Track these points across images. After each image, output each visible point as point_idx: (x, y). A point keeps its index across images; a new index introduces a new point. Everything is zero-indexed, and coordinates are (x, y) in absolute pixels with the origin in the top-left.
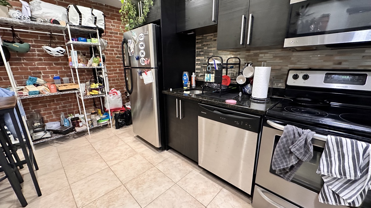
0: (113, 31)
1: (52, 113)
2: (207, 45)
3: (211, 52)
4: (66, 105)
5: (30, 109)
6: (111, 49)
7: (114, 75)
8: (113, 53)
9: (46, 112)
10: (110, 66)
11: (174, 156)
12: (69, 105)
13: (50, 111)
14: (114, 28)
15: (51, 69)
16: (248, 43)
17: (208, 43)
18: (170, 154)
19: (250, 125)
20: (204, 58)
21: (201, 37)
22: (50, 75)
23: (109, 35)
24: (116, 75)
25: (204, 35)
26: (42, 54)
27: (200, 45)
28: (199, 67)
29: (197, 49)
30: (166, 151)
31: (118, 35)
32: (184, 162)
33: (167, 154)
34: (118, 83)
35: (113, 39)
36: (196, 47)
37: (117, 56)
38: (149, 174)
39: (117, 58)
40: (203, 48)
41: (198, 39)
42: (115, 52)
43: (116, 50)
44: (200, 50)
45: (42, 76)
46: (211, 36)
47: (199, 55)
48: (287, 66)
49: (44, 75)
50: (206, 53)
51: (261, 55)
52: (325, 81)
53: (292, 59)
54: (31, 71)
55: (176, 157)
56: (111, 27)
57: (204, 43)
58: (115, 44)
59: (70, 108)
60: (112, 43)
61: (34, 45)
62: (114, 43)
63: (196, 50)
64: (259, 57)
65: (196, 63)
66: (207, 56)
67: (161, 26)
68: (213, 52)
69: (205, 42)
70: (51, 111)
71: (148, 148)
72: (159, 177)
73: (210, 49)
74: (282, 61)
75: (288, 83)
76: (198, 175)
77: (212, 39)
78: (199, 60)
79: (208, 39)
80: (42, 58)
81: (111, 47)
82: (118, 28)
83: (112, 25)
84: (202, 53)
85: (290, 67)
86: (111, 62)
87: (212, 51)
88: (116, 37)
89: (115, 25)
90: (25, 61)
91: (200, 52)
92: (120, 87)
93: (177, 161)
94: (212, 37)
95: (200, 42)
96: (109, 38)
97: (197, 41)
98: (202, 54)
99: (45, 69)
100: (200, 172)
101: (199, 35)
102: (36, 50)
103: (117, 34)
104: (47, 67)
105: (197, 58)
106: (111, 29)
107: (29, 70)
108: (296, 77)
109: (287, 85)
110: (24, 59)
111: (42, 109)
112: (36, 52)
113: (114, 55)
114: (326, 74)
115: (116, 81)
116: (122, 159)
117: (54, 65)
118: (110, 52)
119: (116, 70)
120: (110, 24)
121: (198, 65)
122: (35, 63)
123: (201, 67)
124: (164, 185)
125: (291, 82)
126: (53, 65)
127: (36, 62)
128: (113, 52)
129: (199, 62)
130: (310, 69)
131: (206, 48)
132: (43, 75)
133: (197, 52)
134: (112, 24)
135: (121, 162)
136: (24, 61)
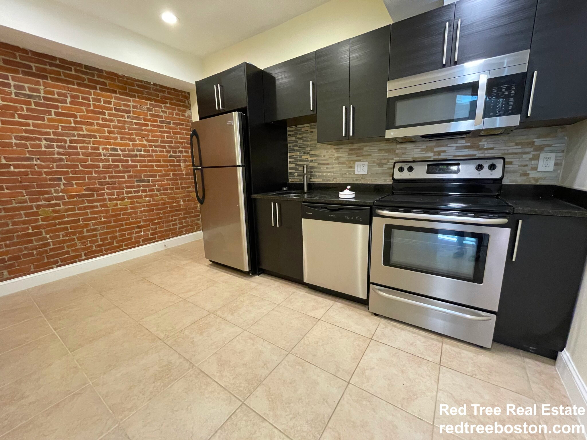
0: (164, 120)
1: (76, 239)
2: (302, 138)
3: (308, 147)
4: (96, 227)
5: (44, 233)
6: (162, 144)
7: (166, 182)
8: (164, 151)
9: (67, 238)
10: (160, 170)
11: (270, 280)
12: (101, 227)
13: (73, 237)
14: (165, 115)
15: (75, 174)
16: (351, 135)
17: (303, 136)
18: (263, 279)
19: (360, 218)
20: (298, 154)
21: (294, 129)
22: (74, 182)
23: (160, 125)
24: (169, 182)
25: (298, 126)
26: (63, 151)
27: (293, 139)
28: (294, 165)
29: (289, 143)
30: (257, 276)
31: (172, 125)
32: (283, 284)
33: (259, 280)
34: (171, 194)
35: (164, 130)
36: (288, 140)
37: (169, 154)
38: (242, 300)
39: (170, 157)
40: (298, 142)
41: (290, 131)
42: (167, 148)
43: (168, 146)
44: (294, 144)
45: (62, 184)
46: (307, 127)
47: (293, 151)
48: (393, 159)
49: (66, 182)
50: (302, 148)
51: (365, 149)
52: (428, 172)
53: (397, 151)
54: (48, 177)
55: (273, 281)
56: (161, 114)
57: (298, 136)
58: (167, 138)
59: (102, 232)
60: (163, 137)
61: (53, 138)
62: (166, 136)
63: (289, 145)
64: (364, 151)
65: (289, 161)
66: (302, 151)
67: (248, 115)
68: (310, 147)
69: (300, 134)
70: (75, 237)
71: (232, 276)
72: (256, 301)
73: (305, 143)
74: (387, 154)
75: (395, 177)
76: (304, 294)
77: (308, 131)
78: (292, 157)
79: (302, 131)
80: (64, 157)
81: (162, 142)
82: (171, 116)
83: (162, 111)
84: (295, 148)
85: (395, 160)
86: (162, 163)
87: (308, 145)
88: (169, 128)
89: (167, 110)
90: (39, 162)
91: (293, 146)
92: (174, 200)
93: (274, 284)
94: (308, 129)
95: (293, 135)
96: (158, 129)
97: (288, 133)
98: (296, 150)
99: (67, 173)
100: (306, 291)
101: (291, 126)
102: (55, 146)
103: (170, 123)
104: (70, 170)
105: (289, 154)
106: (161, 117)
107: (44, 176)
108: (401, 170)
109: (393, 179)
110: (38, 159)
111: (60, 233)
112: (56, 148)
113: (165, 153)
114: (429, 165)
115: (169, 191)
116: (200, 290)
117: (81, 168)
118: (160, 149)
119: (169, 175)
120: (160, 110)
121: (292, 164)
122: (52, 165)
123: (296, 165)
124: (264, 308)
125: (398, 175)
126: (79, 168)
127: (55, 164)
128: (164, 149)
129: (292, 160)
130: (414, 161)
131: (301, 142)
132: (64, 182)
133: (290, 146)
134: (163, 109)
135: (199, 292)
136: (37, 161)
